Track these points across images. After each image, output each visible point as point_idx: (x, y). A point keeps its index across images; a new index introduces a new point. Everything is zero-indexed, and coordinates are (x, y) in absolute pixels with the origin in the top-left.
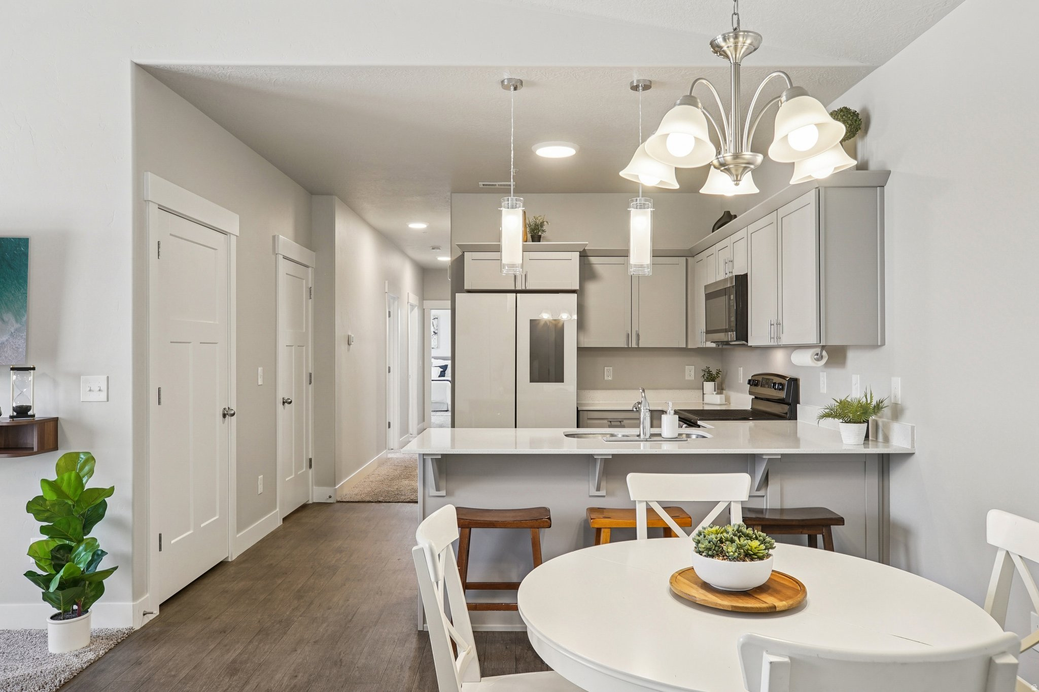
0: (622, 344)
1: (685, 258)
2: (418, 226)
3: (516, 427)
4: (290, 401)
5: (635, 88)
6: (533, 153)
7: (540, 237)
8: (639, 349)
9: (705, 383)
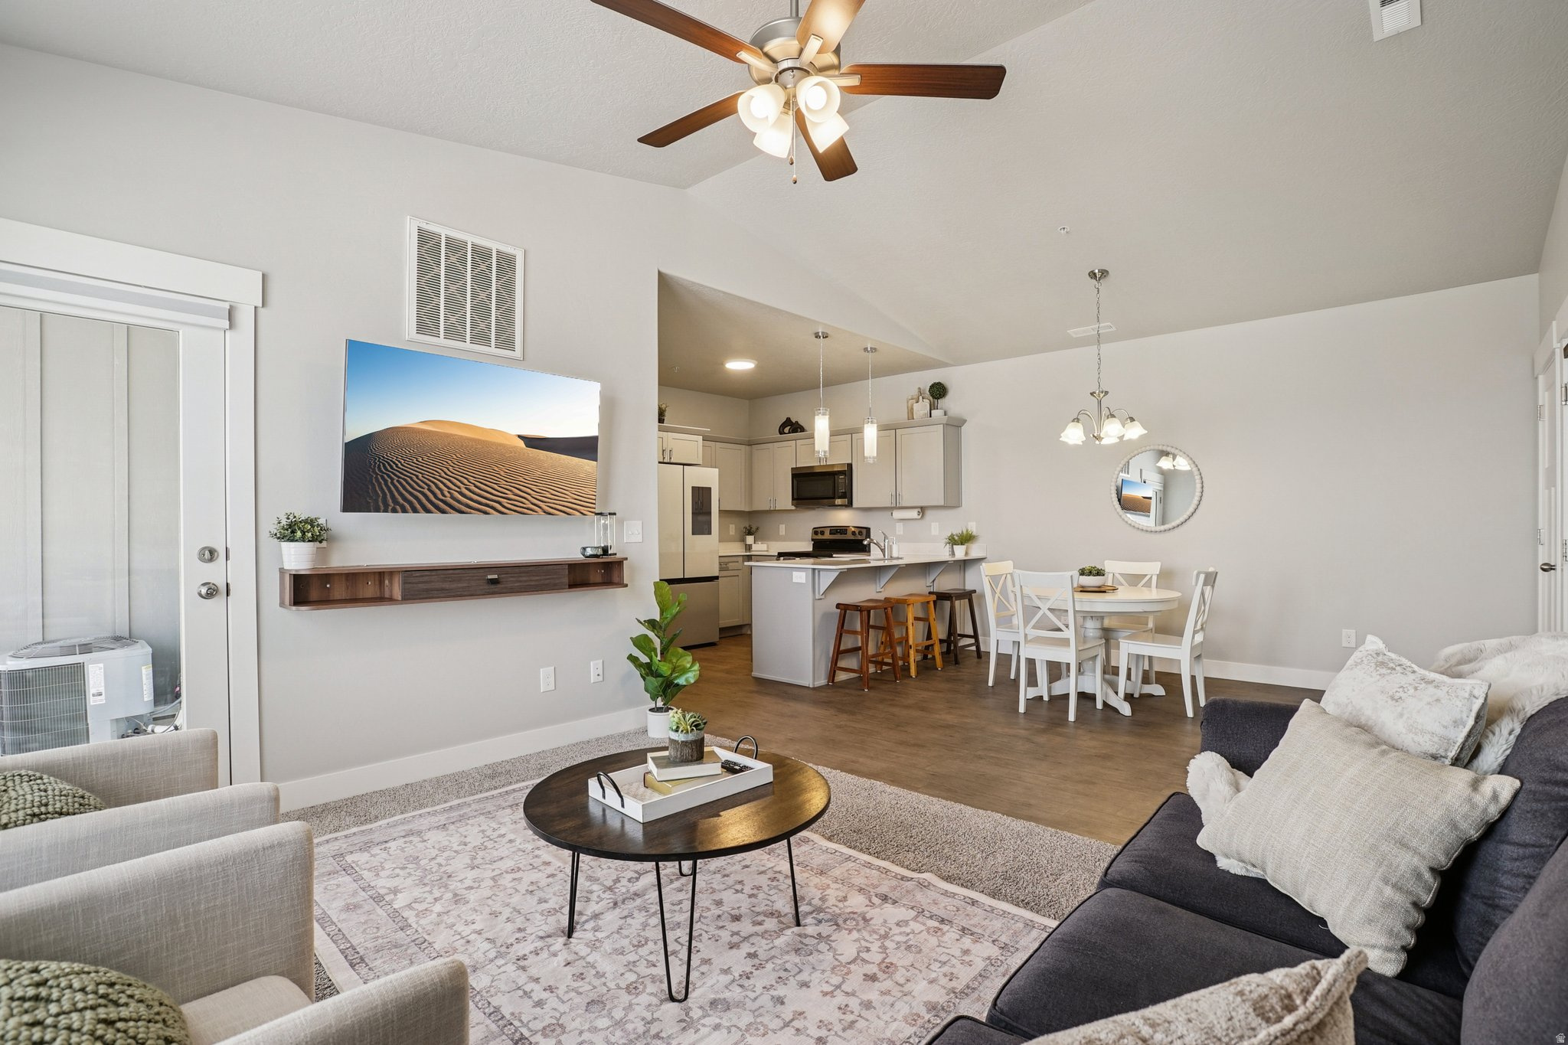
1: (743, 445)
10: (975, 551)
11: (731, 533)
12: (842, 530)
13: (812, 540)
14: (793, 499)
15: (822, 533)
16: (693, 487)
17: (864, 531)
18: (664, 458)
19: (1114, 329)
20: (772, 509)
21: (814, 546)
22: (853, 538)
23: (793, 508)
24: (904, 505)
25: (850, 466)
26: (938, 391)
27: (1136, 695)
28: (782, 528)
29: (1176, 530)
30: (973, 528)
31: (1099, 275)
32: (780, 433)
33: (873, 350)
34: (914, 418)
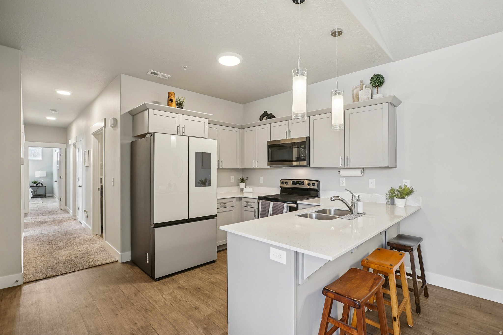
7: (182, 107)
11: (231, 181)
12: (301, 182)
13: (280, 187)
14: (269, 161)
15: (287, 183)
16: (196, 152)
17: (316, 183)
18: (178, 132)
20: (255, 167)
21: (282, 191)
22: (308, 187)
23: (269, 167)
24: (351, 166)
25: (308, 138)
26: (378, 81)
28: (262, 179)
30: (408, 183)
32: (260, 120)
33: (340, 33)
34: (359, 101)
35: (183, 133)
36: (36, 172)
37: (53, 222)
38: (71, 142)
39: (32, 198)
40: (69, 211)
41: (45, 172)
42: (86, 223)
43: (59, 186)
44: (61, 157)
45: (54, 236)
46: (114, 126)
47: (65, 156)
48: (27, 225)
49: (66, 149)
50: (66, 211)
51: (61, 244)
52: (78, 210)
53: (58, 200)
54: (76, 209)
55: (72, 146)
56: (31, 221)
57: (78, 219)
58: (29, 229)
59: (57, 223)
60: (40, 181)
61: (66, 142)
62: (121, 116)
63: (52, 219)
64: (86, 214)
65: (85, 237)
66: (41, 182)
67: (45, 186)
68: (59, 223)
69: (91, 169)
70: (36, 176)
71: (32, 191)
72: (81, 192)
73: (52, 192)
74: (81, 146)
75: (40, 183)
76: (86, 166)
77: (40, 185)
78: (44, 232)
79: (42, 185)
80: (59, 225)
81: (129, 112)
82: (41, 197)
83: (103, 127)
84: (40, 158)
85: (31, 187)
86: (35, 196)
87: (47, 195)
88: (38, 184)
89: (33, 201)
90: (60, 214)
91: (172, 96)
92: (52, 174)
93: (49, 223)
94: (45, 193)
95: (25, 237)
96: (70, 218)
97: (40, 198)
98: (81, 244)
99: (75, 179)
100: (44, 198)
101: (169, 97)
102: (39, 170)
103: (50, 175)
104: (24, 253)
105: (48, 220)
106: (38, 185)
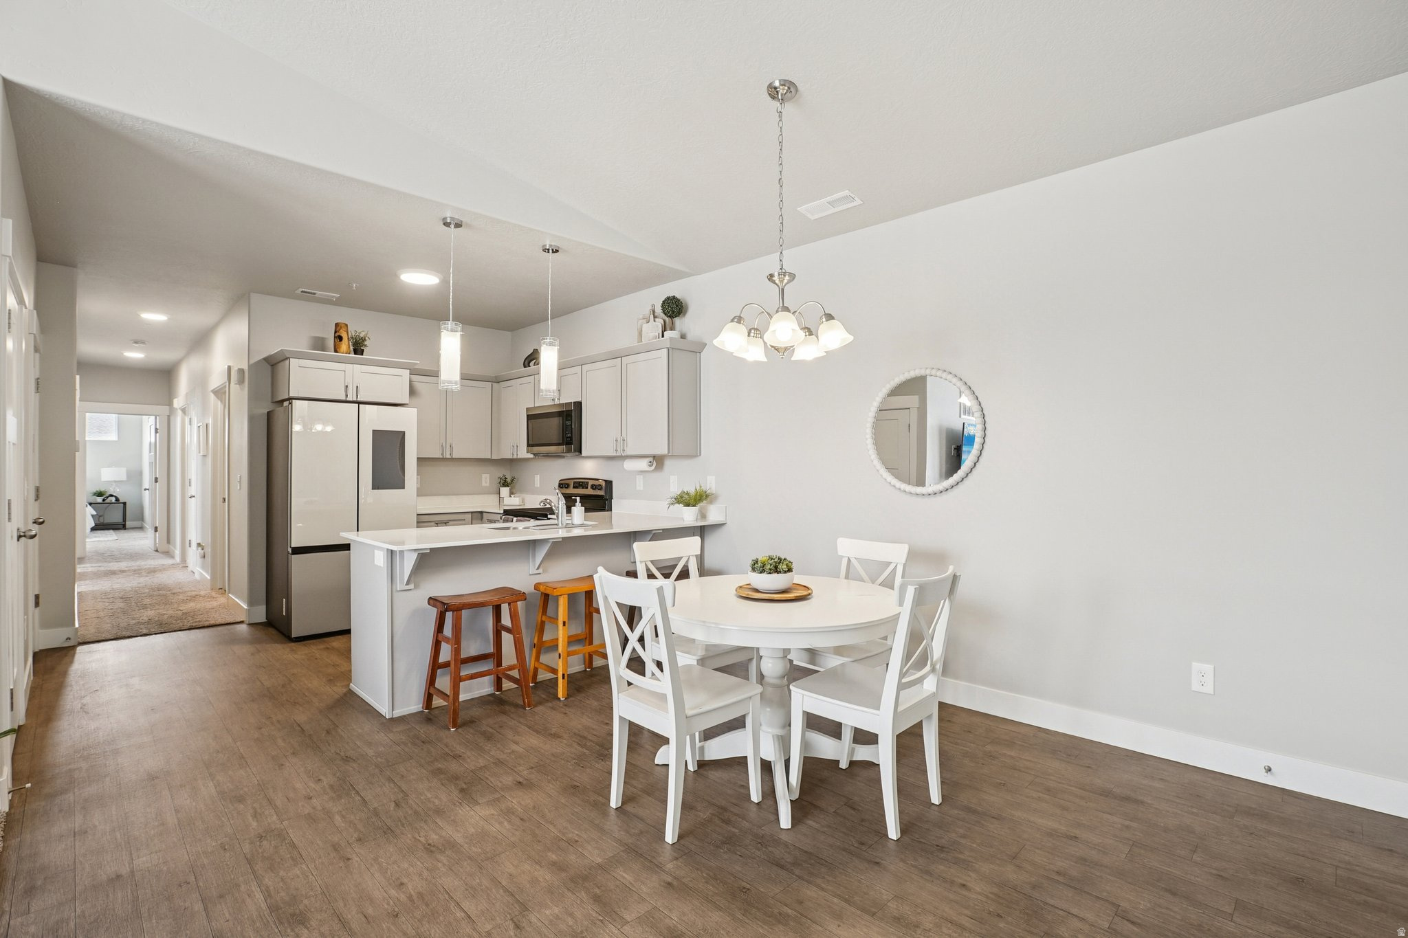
0: (438, 455)
1: (490, 383)
2: (154, 317)
3: (358, 531)
4: (41, 520)
5: (546, 250)
6: (396, 276)
7: (363, 350)
8: (452, 459)
9: (501, 488)
10: (714, 516)
11: (484, 484)
12: (584, 483)
14: (529, 445)
15: (568, 486)
16: (373, 431)
17: (605, 485)
18: (347, 396)
19: (858, 202)
20: (515, 457)
22: (594, 492)
23: (530, 456)
25: (578, 405)
26: (674, 308)
27: (844, 765)
29: (955, 490)
31: (782, 92)
32: (525, 367)
33: (557, 251)
34: (642, 342)
35: (357, 396)
36: (102, 469)
37: (138, 572)
38: (178, 403)
39: (93, 529)
40: (174, 552)
41: (125, 469)
42: (201, 571)
43: (153, 502)
44: (158, 434)
45: (136, 591)
46: (241, 381)
47: (166, 432)
48: (84, 576)
49: (169, 416)
50: (168, 554)
51: (148, 601)
52: (190, 546)
53: (150, 532)
54: (185, 544)
55: (180, 412)
56: (90, 569)
57: (189, 565)
58: (87, 582)
59: (144, 574)
60: (111, 490)
61: (170, 404)
62: (250, 366)
63: (136, 568)
64: (202, 552)
65: (194, 593)
66: (114, 494)
67: (125, 504)
68: (149, 573)
69: (209, 460)
70: (103, 480)
71: (95, 513)
72: (193, 505)
73: (141, 517)
74: (194, 414)
75: (112, 496)
76: (201, 454)
77: (113, 499)
78: (116, 586)
79: (117, 499)
80: (147, 576)
81: (266, 359)
82: (113, 529)
83: (225, 383)
84: (113, 437)
85: (90, 504)
86: (99, 527)
87: (128, 524)
88: (108, 497)
89: (95, 537)
90: (154, 559)
91: (341, 330)
92: (141, 474)
93: (128, 573)
94: (124, 520)
95: (78, 593)
96: (174, 566)
97: (111, 531)
98: (184, 601)
99: (185, 483)
100: (122, 531)
101: (335, 332)
102: (109, 466)
103: (135, 476)
104: (79, 613)
105: (126, 569)
106: (108, 501)
